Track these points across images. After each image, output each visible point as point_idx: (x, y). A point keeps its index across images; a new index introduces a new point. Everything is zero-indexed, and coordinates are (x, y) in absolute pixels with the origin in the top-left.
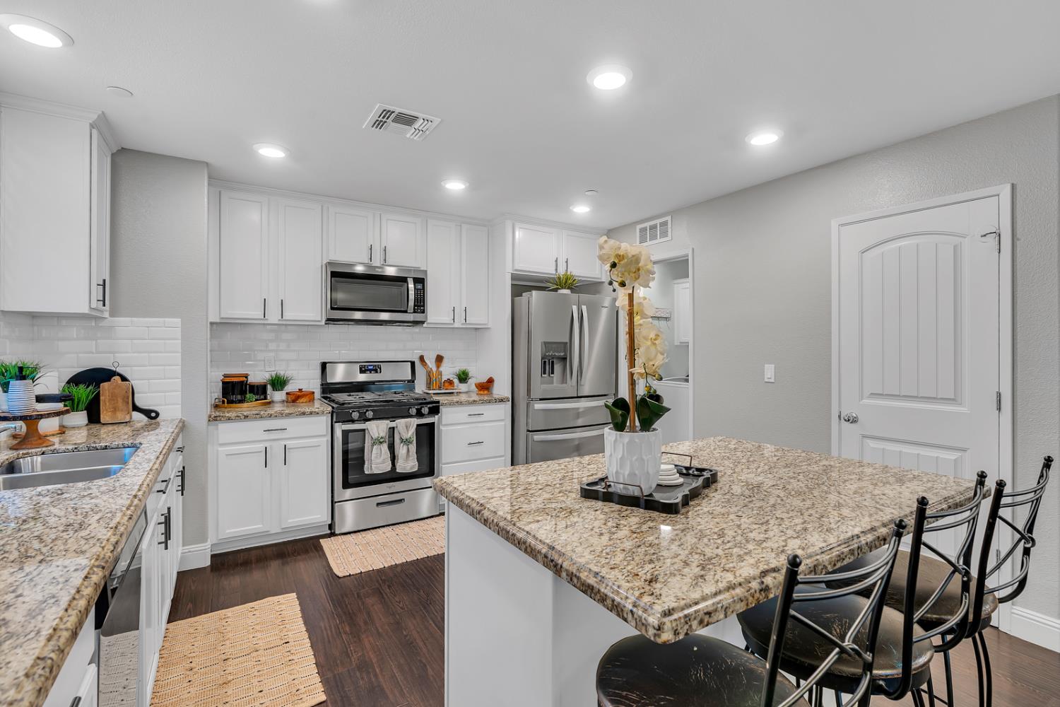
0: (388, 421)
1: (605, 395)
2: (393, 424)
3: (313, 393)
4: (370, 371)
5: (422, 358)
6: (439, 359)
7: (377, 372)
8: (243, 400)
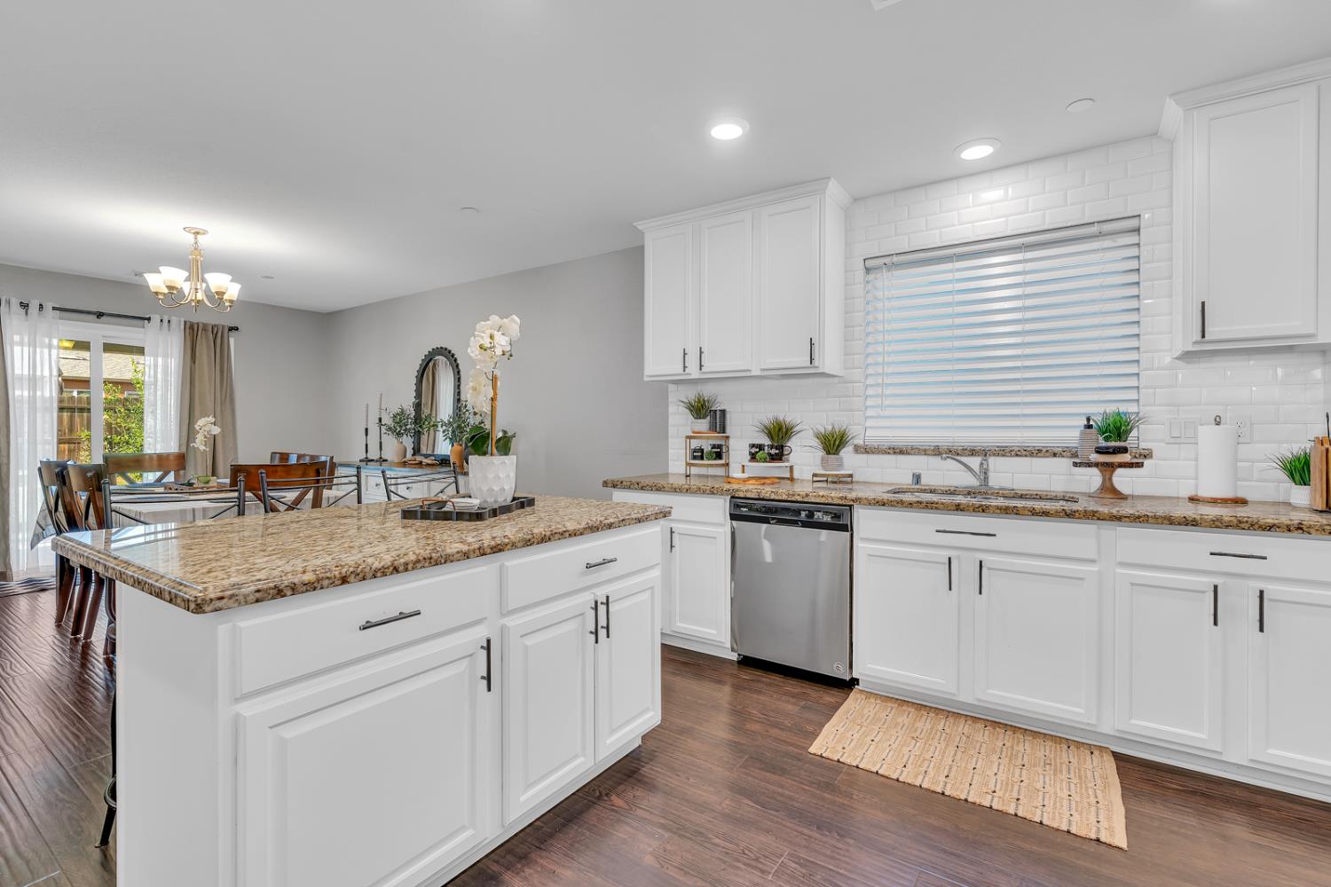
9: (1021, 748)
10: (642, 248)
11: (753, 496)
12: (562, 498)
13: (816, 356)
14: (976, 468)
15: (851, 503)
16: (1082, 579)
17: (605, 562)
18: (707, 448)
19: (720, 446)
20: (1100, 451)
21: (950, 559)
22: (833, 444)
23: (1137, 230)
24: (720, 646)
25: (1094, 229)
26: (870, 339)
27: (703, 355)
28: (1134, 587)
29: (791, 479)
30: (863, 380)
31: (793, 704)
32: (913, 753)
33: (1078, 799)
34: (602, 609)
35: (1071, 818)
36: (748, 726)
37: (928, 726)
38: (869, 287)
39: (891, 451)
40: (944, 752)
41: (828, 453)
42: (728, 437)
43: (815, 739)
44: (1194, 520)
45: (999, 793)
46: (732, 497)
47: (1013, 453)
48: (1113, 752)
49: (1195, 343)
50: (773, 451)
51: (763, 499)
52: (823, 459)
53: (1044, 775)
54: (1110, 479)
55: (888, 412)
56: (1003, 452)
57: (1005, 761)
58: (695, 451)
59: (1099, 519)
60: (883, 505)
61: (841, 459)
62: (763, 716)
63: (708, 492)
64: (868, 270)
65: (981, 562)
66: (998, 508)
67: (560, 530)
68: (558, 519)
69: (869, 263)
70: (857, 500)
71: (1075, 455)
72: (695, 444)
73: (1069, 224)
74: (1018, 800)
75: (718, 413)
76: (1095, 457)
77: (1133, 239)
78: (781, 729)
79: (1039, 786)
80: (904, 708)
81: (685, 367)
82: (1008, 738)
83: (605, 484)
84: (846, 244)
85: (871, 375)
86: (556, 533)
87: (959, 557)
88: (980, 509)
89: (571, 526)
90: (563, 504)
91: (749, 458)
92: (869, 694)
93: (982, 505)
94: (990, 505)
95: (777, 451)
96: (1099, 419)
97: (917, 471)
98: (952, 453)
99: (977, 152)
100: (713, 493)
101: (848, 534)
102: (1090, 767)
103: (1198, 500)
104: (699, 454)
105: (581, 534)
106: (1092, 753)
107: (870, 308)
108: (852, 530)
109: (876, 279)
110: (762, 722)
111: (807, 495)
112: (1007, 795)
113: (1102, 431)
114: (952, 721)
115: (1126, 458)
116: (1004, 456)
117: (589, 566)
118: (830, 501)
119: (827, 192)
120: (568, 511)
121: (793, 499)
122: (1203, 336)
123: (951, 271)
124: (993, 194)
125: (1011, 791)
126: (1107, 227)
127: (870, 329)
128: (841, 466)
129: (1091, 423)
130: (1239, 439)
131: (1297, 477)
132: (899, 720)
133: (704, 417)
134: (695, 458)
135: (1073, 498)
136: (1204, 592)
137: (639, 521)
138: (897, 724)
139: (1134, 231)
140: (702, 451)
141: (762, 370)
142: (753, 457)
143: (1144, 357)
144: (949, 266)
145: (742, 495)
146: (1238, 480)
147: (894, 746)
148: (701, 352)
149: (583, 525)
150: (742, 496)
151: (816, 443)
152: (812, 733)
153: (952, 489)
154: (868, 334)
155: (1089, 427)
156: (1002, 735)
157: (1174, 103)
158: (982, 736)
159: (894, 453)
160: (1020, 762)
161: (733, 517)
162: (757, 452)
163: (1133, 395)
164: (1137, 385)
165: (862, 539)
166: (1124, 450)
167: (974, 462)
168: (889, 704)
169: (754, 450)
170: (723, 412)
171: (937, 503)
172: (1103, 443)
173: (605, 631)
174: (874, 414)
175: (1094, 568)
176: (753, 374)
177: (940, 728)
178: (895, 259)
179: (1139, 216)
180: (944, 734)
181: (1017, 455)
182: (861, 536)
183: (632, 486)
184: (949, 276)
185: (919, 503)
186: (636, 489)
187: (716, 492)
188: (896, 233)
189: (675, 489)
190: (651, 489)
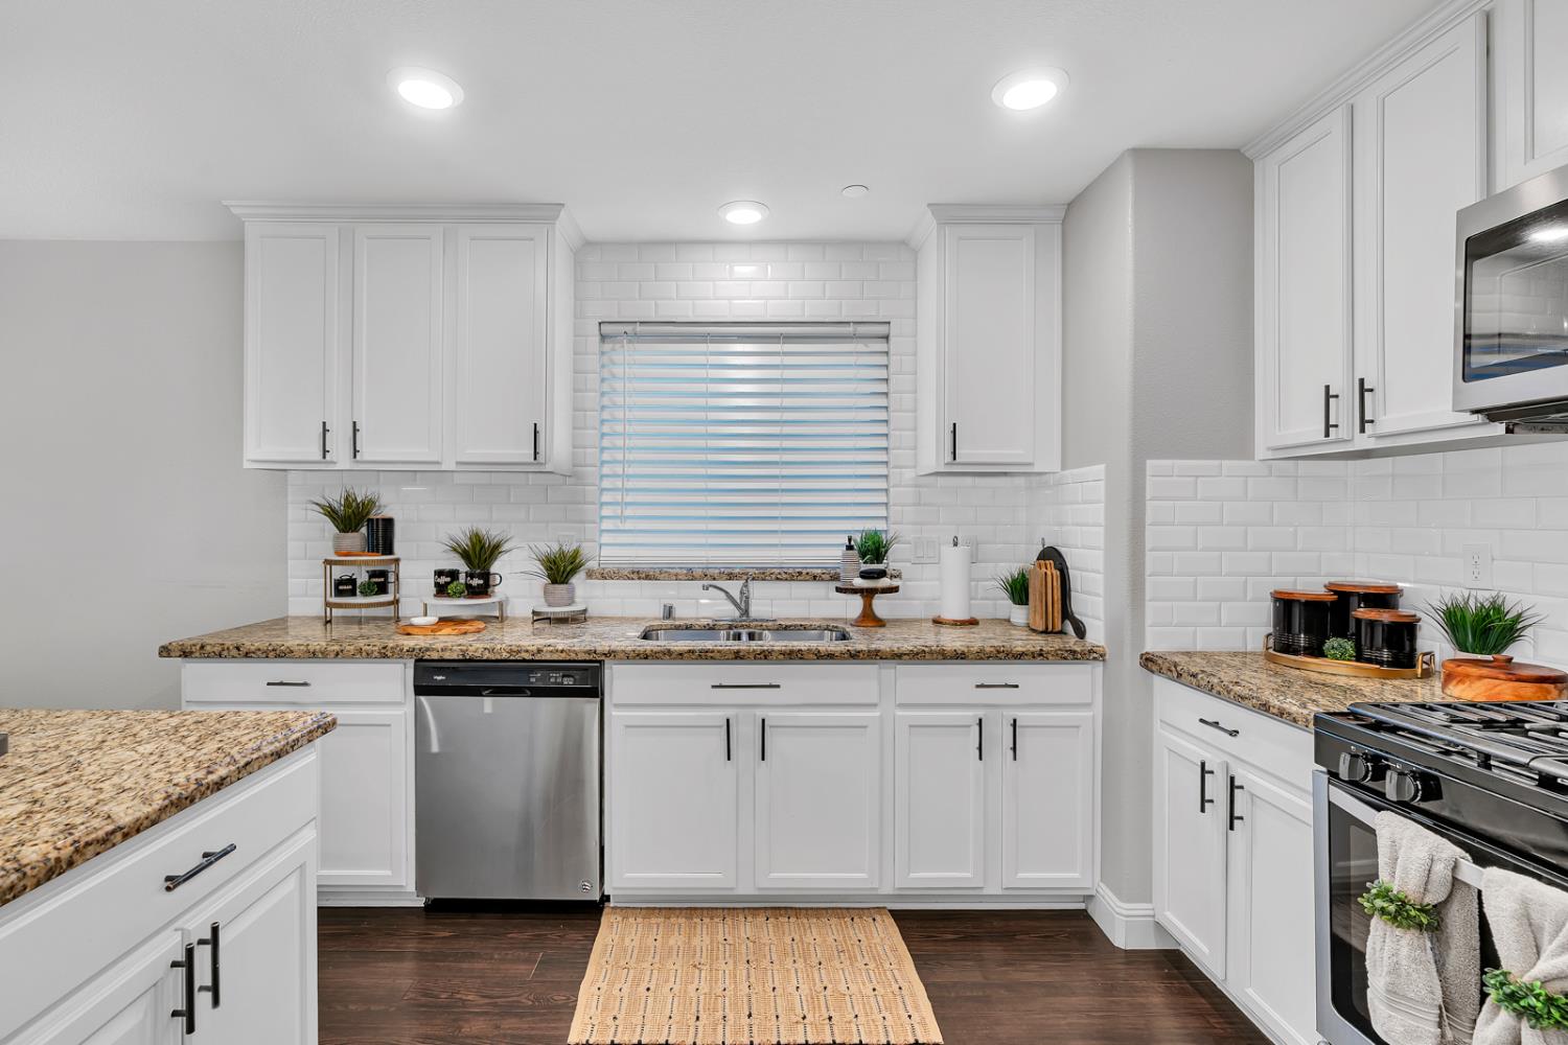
8: (1316, 651)
9: (809, 939)
10: (241, 244)
11: (455, 657)
12: (79, 714)
13: (541, 449)
14: (736, 595)
15: (603, 658)
16: (865, 727)
17: (211, 859)
18: (362, 578)
19: (384, 574)
20: (865, 575)
21: (728, 721)
22: (560, 569)
23: (887, 338)
24: (398, 891)
25: (850, 329)
26: (606, 429)
27: (358, 434)
28: (912, 729)
29: (501, 619)
30: (597, 482)
31: (528, 961)
32: (701, 991)
33: (883, 991)
34: (203, 956)
35: (886, 1023)
36: (466, 1030)
37: (707, 940)
38: (605, 359)
39: (635, 576)
40: (735, 976)
41: (554, 582)
42: (397, 561)
43: (573, 1014)
44: (963, 653)
45: (810, 1018)
46: (416, 661)
47: (773, 576)
48: (890, 911)
49: (947, 464)
50: (476, 582)
51: (471, 660)
52: (546, 592)
53: (843, 969)
54: (870, 605)
55: (628, 525)
56: (764, 575)
57: (800, 965)
58: (339, 582)
59: (881, 658)
60: (646, 658)
61: (572, 591)
62: (487, 1001)
63: (376, 654)
64: (603, 338)
65: (763, 721)
66: (782, 653)
67: (101, 834)
68: (85, 796)
69: (606, 329)
70: (611, 654)
71: (835, 578)
72: (339, 572)
73: (827, 320)
74: (830, 1018)
75: (380, 523)
76: (859, 582)
77: (881, 346)
78: (516, 1015)
79: (843, 988)
80: (672, 920)
81: (325, 452)
82: (790, 926)
83: (165, 651)
84: (576, 298)
85: (607, 476)
86: (88, 844)
87: (737, 716)
88: (762, 656)
89: (125, 812)
90: (83, 735)
91: (433, 590)
92: (626, 911)
93: (764, 651)
94: (773, 651)
95: (481, 582)
96: (857, 538)
97: (669, 602)
98: (707, 576)
99: (744, 217)
100: (385, 656)
101: (598, 700)
102: (879, 940)
103: (940, 623)
104: (345, 587)
105: (154, 823)
106: (874, 920)
107: (606, 387)
108: (603, 694)
109: (613, 350)
110: (487, 1013)
111: (539, 651)
112: (817, 1015)
113: (863, 555)
114: (730, 923)
115: (885, 582)
116: (763, 580)
117: (173, 882)
118: (573, 656)
119: (557, 222)
120: (107, 760)
121: (517, 657)
122: (955, 459)
123: (705, 354)
124: (744, 270)
125: (820, 1010)
126: (862, 329)
127: (606, 415)
128: (571, 602)
129: (852, 543)
130: (974, 560)
131: (1017, 598)
132: (672, 942)
133: (356, 529)
134: (339, 593)
135: (836, 627)
136: (969, 726)
137: (278, 755)
138: (671, 948)
139: (882, 338)
140: (352, 581)
141: (458, 463)
142: (441, 591)
143: (894, 473)
144: (702, 347)
145: (435, 656)
146: (971, 599)
147: (676, 988)
148: (355, 430)
149: (158, 801)
150: (436, 658)
151: (538, 568)
152: (565, 1006)
153: (711, 623)
154: (603, 422)
155: (850, 548)
156: (786, 926)
157: (930, 213)
158: (766, 932)
159: (639, 578)
160: (815, 962)
161: (420, 690)
162: (447, 584)
163: (882, 512)
164: (886, 501)
165: (616, 705)
166: (882, 574)
167: (734, 587)
168: (653, 920)
169: (443, 580)
170: (389, 523)
171: (713, 652)
172: (864, 567)
173: (208, 996)
174: (611, 527)
175: (876, 713)
176: (443, 468)
177: (721, 938)
178: (639, 329)
179: (889, 323)
180: (727, 946)
181: (777, 579)
182: (615, 701)
183: (225, 653)
184: (702, 359)
185: (691, 652)
186: (233, 657)
187: (390, 654)
188: (640, 295)
189: (314, 653)
190: (264, 655)
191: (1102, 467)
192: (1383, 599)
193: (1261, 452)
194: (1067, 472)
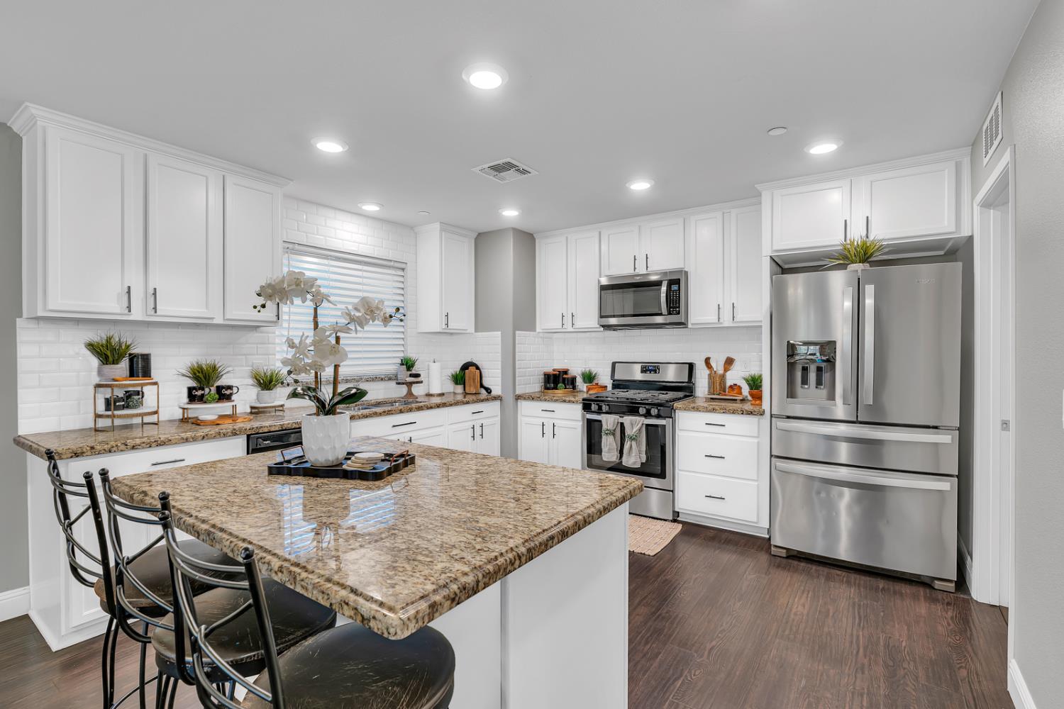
0: (618, 417)
1: (936, 427)
2: (621, 420)
3: (606, 387)
4: (650, 371)
5: (707, 361)
6: (729, 362)
7: (656, 373)
8: (555, 388)
11: (277, 429)
13: (280, 313)
20: (412, 376)
23: (404, 270)
25: (392, 264)
28: (454, 433)
49: (445, 329)
50: (229, 392)
52: (258, 395)
54: (411, 389)
60: (367, 417)
65: (411, 438)
66: (416, 408)
75: (140, 357)
76: (409, 379)
77: (400, 273)
88: (410, 410)
93: (410, 408)
94: (413, 407)
95: (231, 392)
96: (400, 360)
103: (431, 395)
115: (416, 379)
119: (284, 187)
122: (448, 327)
123: (328, 266)
130: (441, 368)
133: (116, 362)
136: (469, 429)
139: (402, 269)
143: (409, 331)
145: (266, 430)
155: (402, 364)
157: (439, 225)
162: (203, 394)
164: (403, 344)
166: (418, 375)
170: (147, 356)
171: (392, 411)
175: (443, 428)
176: (215, 322)
178: (296, 247)
179: (405, 263)
184: (326, 268)
185: (384, 412)
186: (122, 451)
187: (238, 433)
188: (298, 229)
189: (187, 439)
190: (148, 446)
191: (500, 333)
192: (566, 372)
193: (538, 330)
194: (477, 334)
